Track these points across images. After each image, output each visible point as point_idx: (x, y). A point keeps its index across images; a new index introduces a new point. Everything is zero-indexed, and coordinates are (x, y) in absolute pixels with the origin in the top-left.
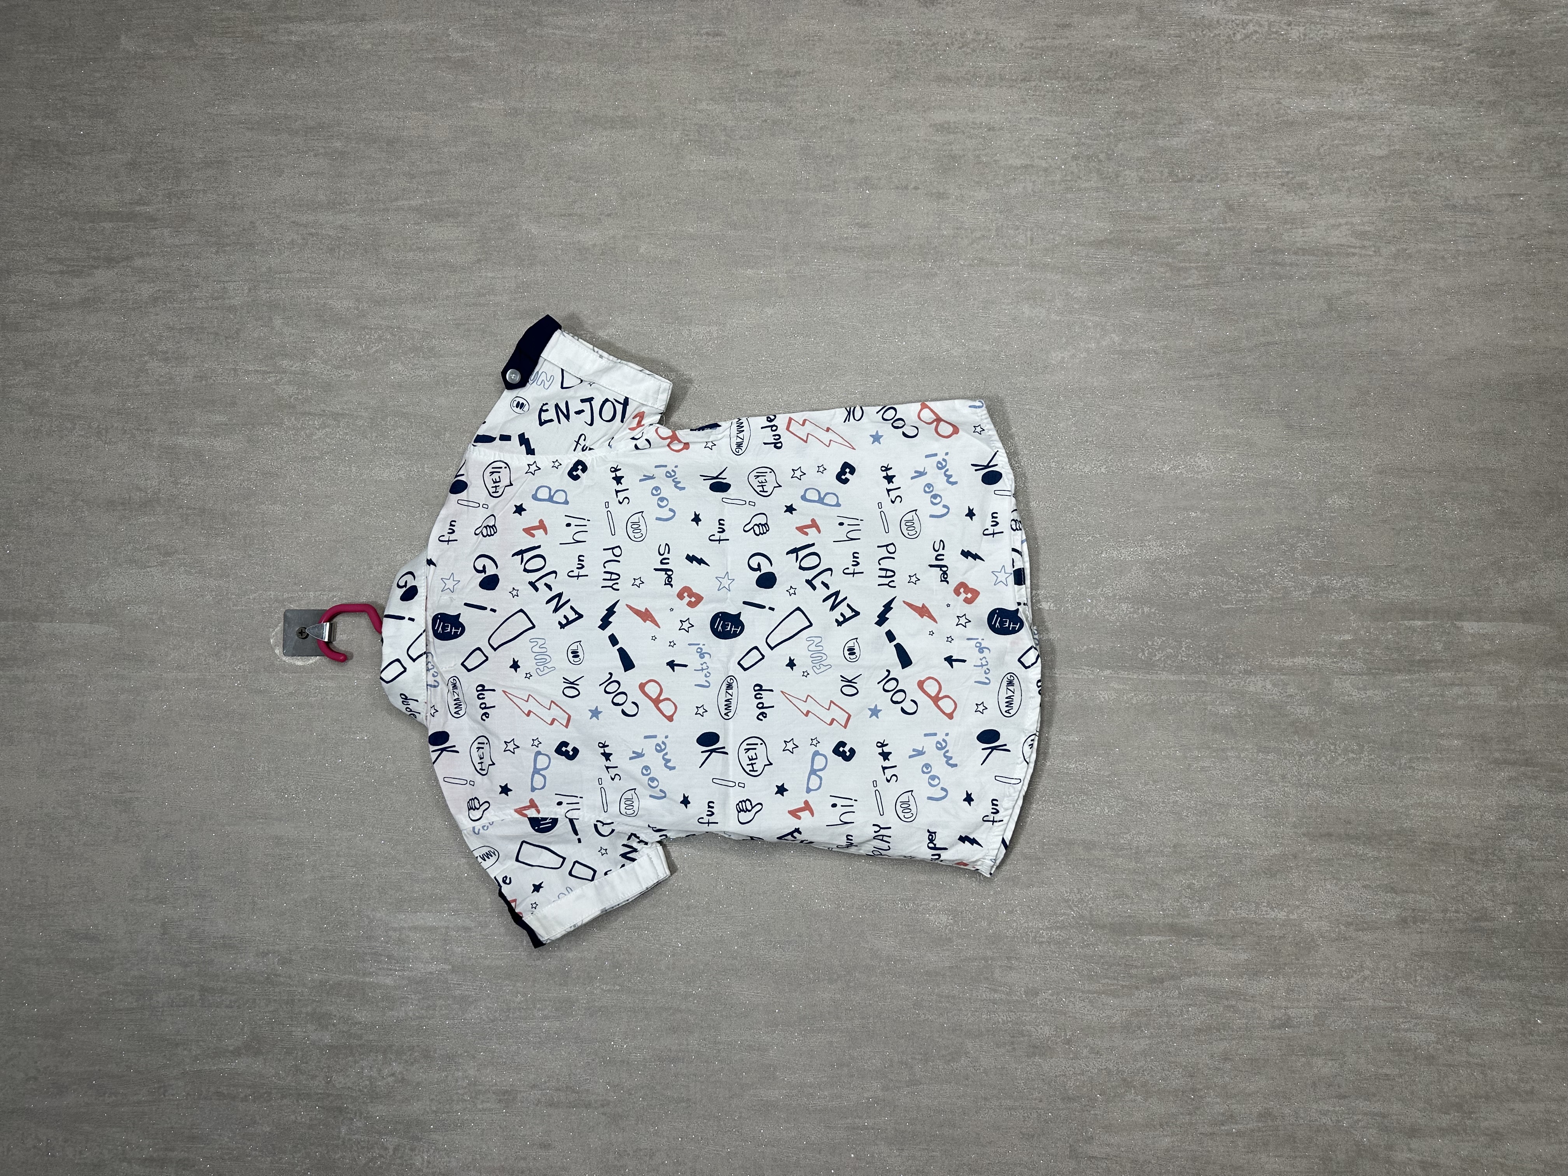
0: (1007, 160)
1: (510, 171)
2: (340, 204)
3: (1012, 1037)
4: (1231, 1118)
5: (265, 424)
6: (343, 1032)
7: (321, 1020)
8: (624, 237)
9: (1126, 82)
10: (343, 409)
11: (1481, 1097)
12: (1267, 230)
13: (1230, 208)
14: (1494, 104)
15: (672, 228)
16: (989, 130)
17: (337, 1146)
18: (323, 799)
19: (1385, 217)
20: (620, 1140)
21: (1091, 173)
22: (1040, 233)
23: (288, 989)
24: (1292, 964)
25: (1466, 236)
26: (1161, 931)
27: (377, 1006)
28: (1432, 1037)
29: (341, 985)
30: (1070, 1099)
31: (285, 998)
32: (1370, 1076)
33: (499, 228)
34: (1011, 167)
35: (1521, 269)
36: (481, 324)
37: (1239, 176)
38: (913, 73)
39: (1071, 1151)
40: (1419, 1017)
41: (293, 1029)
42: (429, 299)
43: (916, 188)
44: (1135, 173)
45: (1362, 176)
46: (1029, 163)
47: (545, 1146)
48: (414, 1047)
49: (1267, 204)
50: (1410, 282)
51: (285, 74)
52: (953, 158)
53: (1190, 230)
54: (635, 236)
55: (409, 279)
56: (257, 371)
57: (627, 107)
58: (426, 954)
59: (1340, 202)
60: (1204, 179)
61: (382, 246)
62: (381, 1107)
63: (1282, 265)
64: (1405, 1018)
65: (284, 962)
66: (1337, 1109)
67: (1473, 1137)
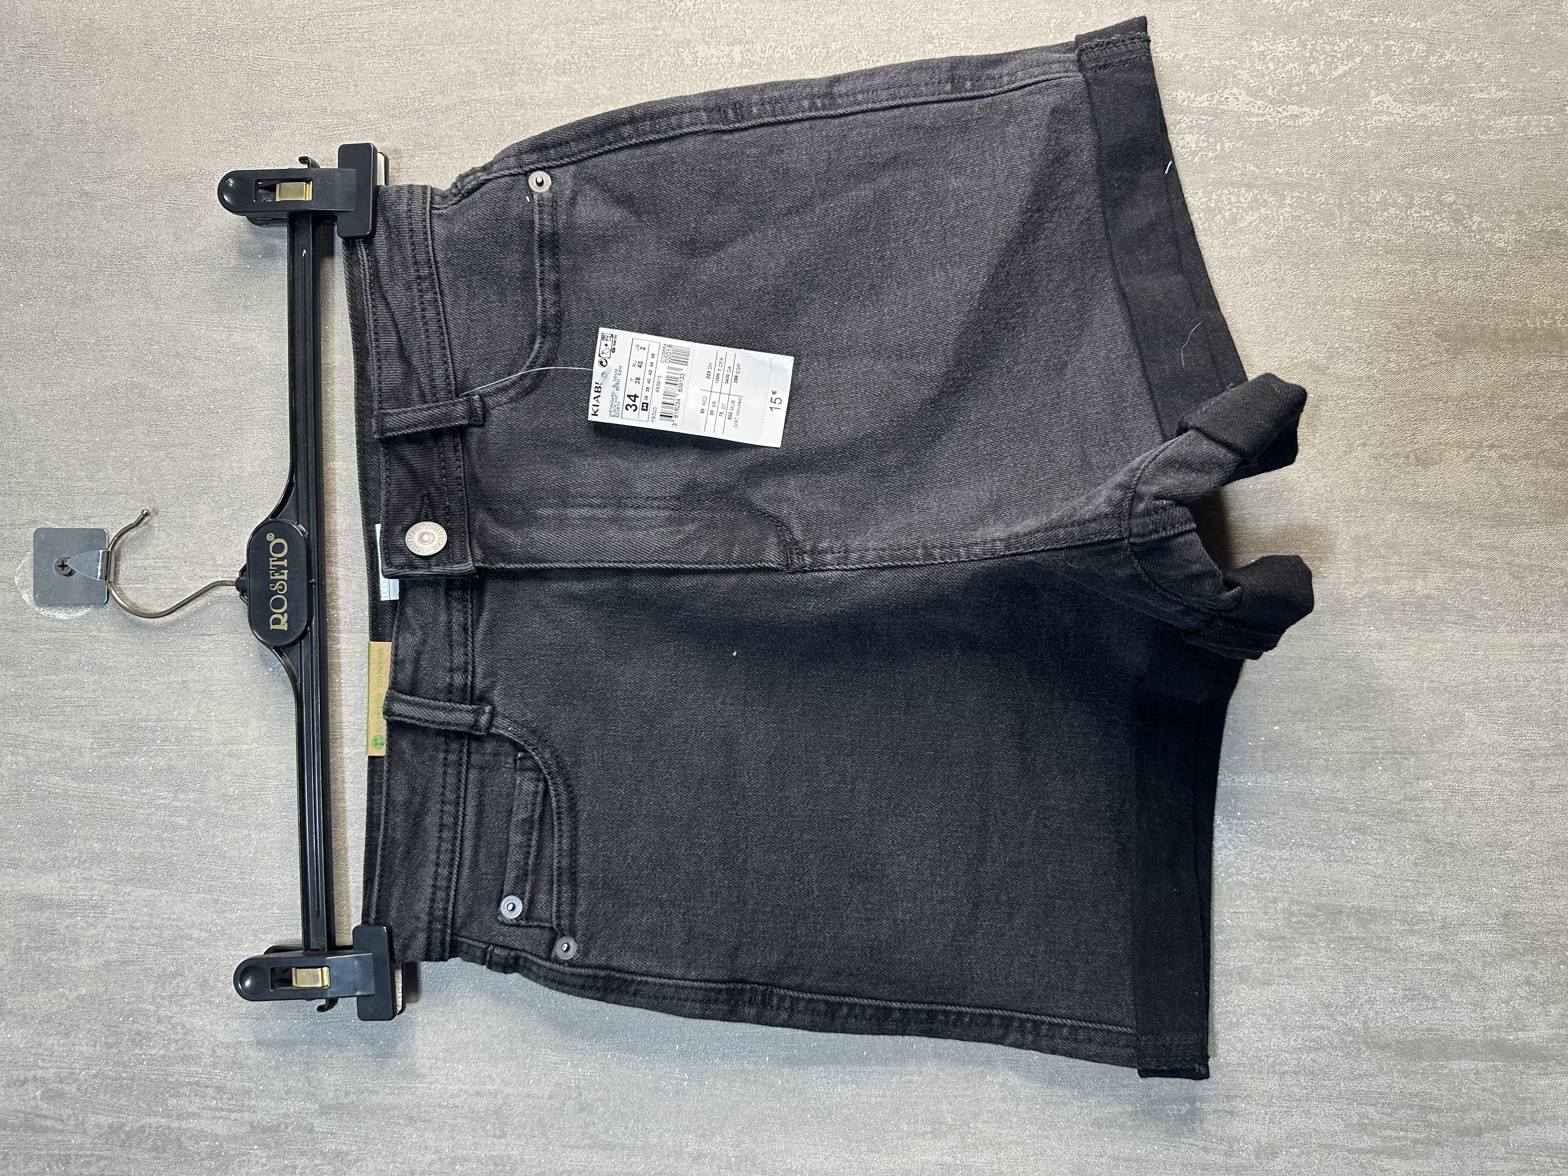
26: (1480, 1053)
29: (143, 1132)
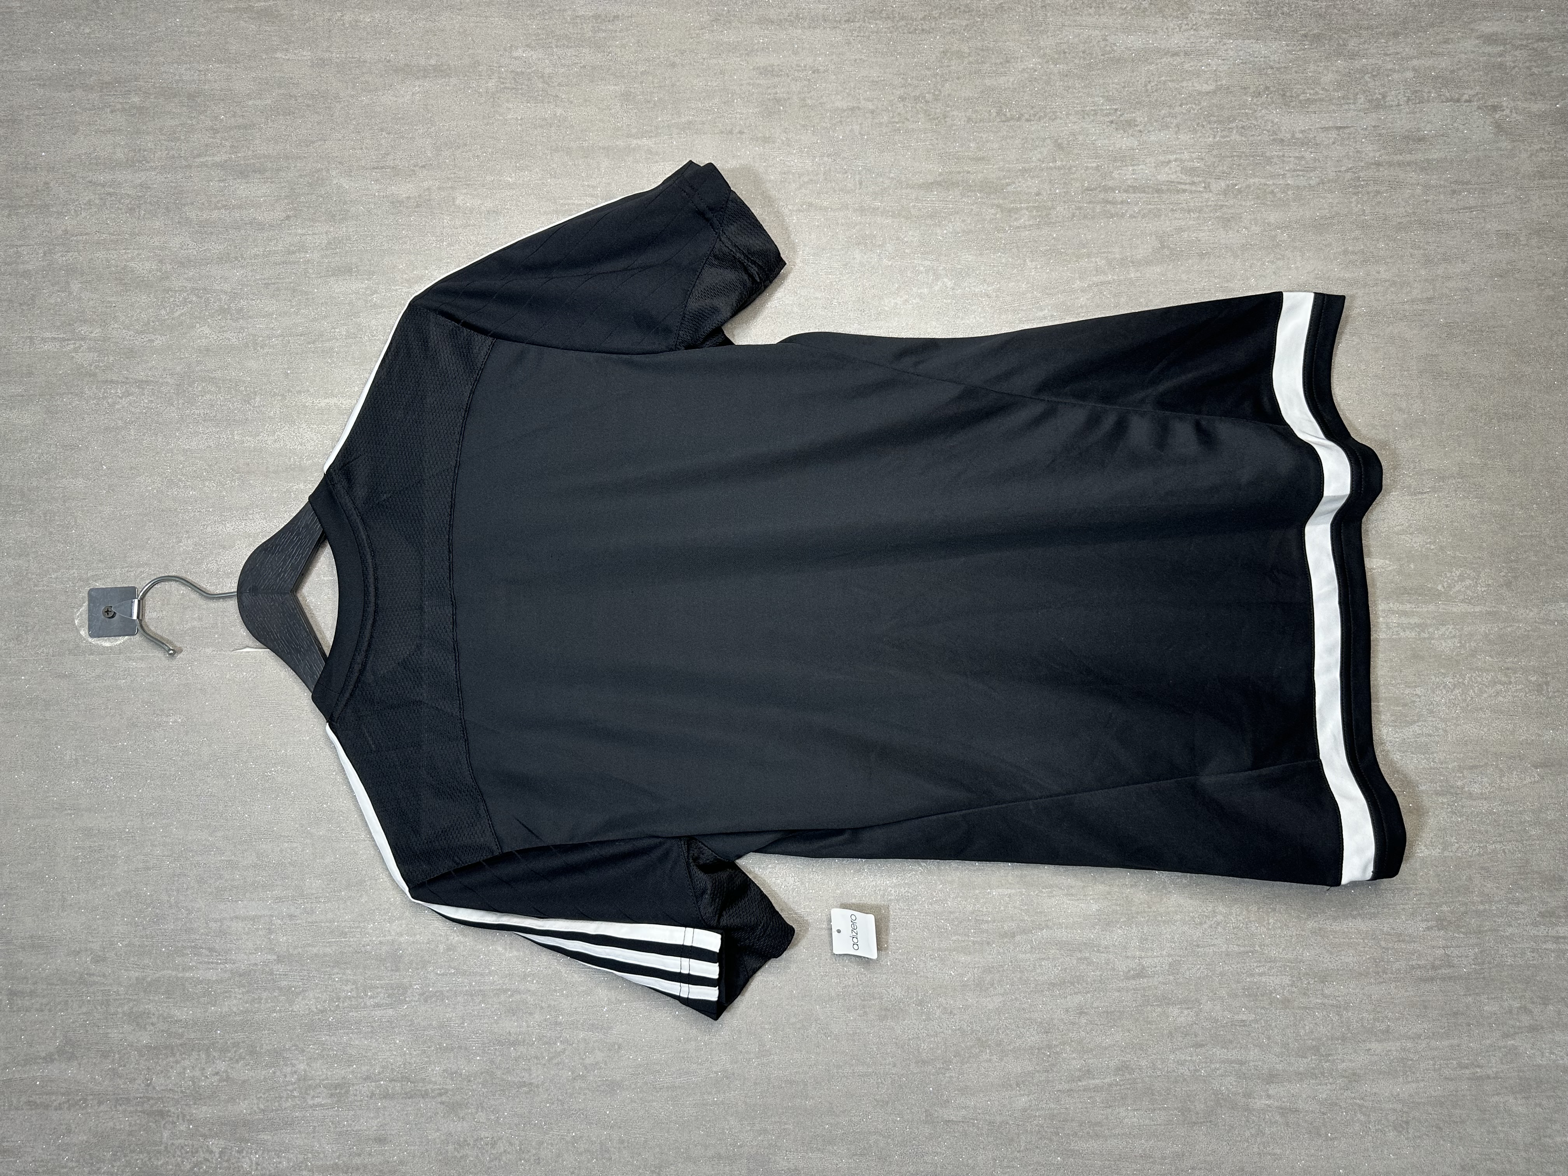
0: (833, 103)
1: (318, 123)
2: (140, 162)
3: (863, 1000)
4: (1088, 1073)
5: (64, 393)
6: (162, 1031)
7: (138, 1019)
8: (439, 188)
9: (951, 22)
10: (147, 376)
11: (1338, 1039)
12: (1097, 168)
13: (1060, 147)
14: (1317, 38)
15: (489, 178)
16: (814, 72)
17: (159, 1152)
18: (135, 786)
19: (1215, 152)
20: (459, 1129)
21: (918, 113)
22: (868, 176)
23: (103, 988)
24: (1145, 912)
25: (1295, 170)
27: (199, 1002)
28: (1287, 980)
29: (159, 981)
30: (924, 1062)
31: (100, 998)
32: (1226, 1023)
33: (308, 183)
34: (838, 109)
35: (1351, 202)
36: (291, 283)
37: (1068, 114)
38: (734, 16)
39: (927, 1116)
40: (1275, 961)
41: (109, 1031)
42: (236, 258)
43: (741, 132)
44: (963, 114)
45: (1190, 111)
46: (855, 105)
47: (381, 1140)
48: (239, 1043)
49: (1097, 142)
50: (1241, 218)
51: (78, 28)
52: (778, 101)
53: (1020, 170)
54: (452, 188)
55: (214, 237)
56: (55, 338)
57: (439, 55)
58: (250, 945)
59: (1169, 138)
60: (1032, 118)
61: (185, 205)
62: (204, 1108)
63: (1113, 203)
64: (1260, 962)
65: (97, 960)
66: (1194, 1058)
67: (1331, 1080)
